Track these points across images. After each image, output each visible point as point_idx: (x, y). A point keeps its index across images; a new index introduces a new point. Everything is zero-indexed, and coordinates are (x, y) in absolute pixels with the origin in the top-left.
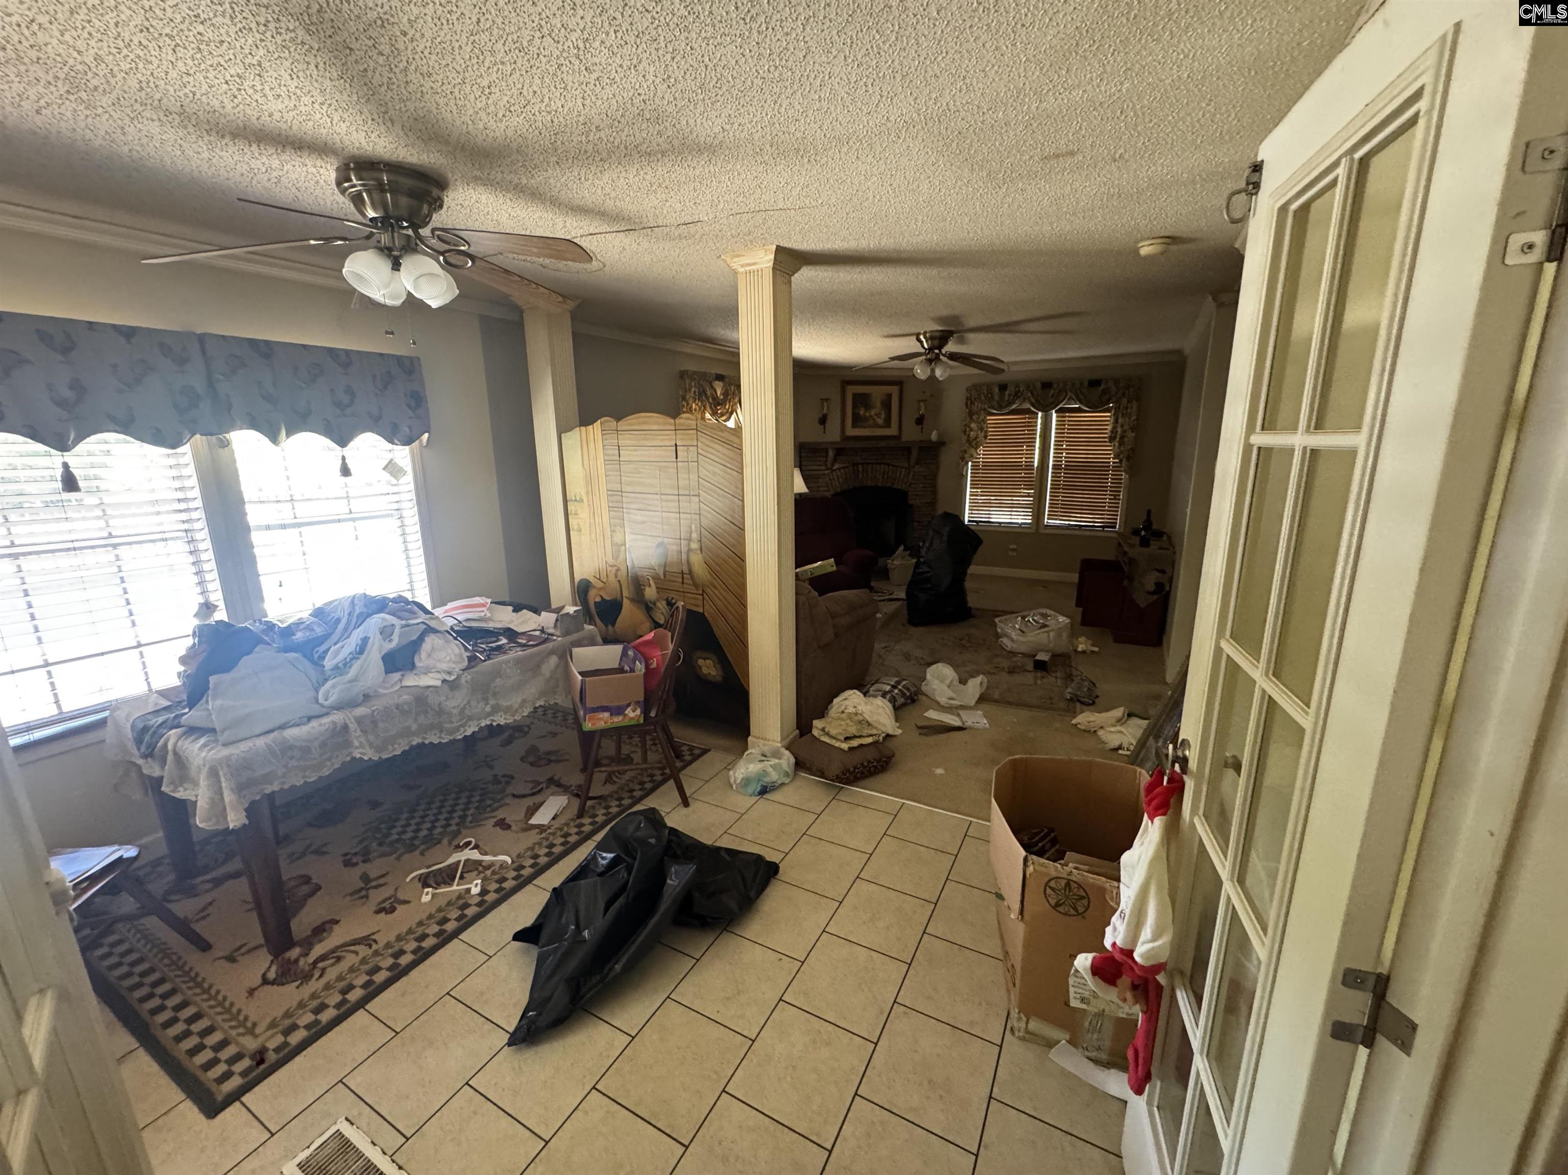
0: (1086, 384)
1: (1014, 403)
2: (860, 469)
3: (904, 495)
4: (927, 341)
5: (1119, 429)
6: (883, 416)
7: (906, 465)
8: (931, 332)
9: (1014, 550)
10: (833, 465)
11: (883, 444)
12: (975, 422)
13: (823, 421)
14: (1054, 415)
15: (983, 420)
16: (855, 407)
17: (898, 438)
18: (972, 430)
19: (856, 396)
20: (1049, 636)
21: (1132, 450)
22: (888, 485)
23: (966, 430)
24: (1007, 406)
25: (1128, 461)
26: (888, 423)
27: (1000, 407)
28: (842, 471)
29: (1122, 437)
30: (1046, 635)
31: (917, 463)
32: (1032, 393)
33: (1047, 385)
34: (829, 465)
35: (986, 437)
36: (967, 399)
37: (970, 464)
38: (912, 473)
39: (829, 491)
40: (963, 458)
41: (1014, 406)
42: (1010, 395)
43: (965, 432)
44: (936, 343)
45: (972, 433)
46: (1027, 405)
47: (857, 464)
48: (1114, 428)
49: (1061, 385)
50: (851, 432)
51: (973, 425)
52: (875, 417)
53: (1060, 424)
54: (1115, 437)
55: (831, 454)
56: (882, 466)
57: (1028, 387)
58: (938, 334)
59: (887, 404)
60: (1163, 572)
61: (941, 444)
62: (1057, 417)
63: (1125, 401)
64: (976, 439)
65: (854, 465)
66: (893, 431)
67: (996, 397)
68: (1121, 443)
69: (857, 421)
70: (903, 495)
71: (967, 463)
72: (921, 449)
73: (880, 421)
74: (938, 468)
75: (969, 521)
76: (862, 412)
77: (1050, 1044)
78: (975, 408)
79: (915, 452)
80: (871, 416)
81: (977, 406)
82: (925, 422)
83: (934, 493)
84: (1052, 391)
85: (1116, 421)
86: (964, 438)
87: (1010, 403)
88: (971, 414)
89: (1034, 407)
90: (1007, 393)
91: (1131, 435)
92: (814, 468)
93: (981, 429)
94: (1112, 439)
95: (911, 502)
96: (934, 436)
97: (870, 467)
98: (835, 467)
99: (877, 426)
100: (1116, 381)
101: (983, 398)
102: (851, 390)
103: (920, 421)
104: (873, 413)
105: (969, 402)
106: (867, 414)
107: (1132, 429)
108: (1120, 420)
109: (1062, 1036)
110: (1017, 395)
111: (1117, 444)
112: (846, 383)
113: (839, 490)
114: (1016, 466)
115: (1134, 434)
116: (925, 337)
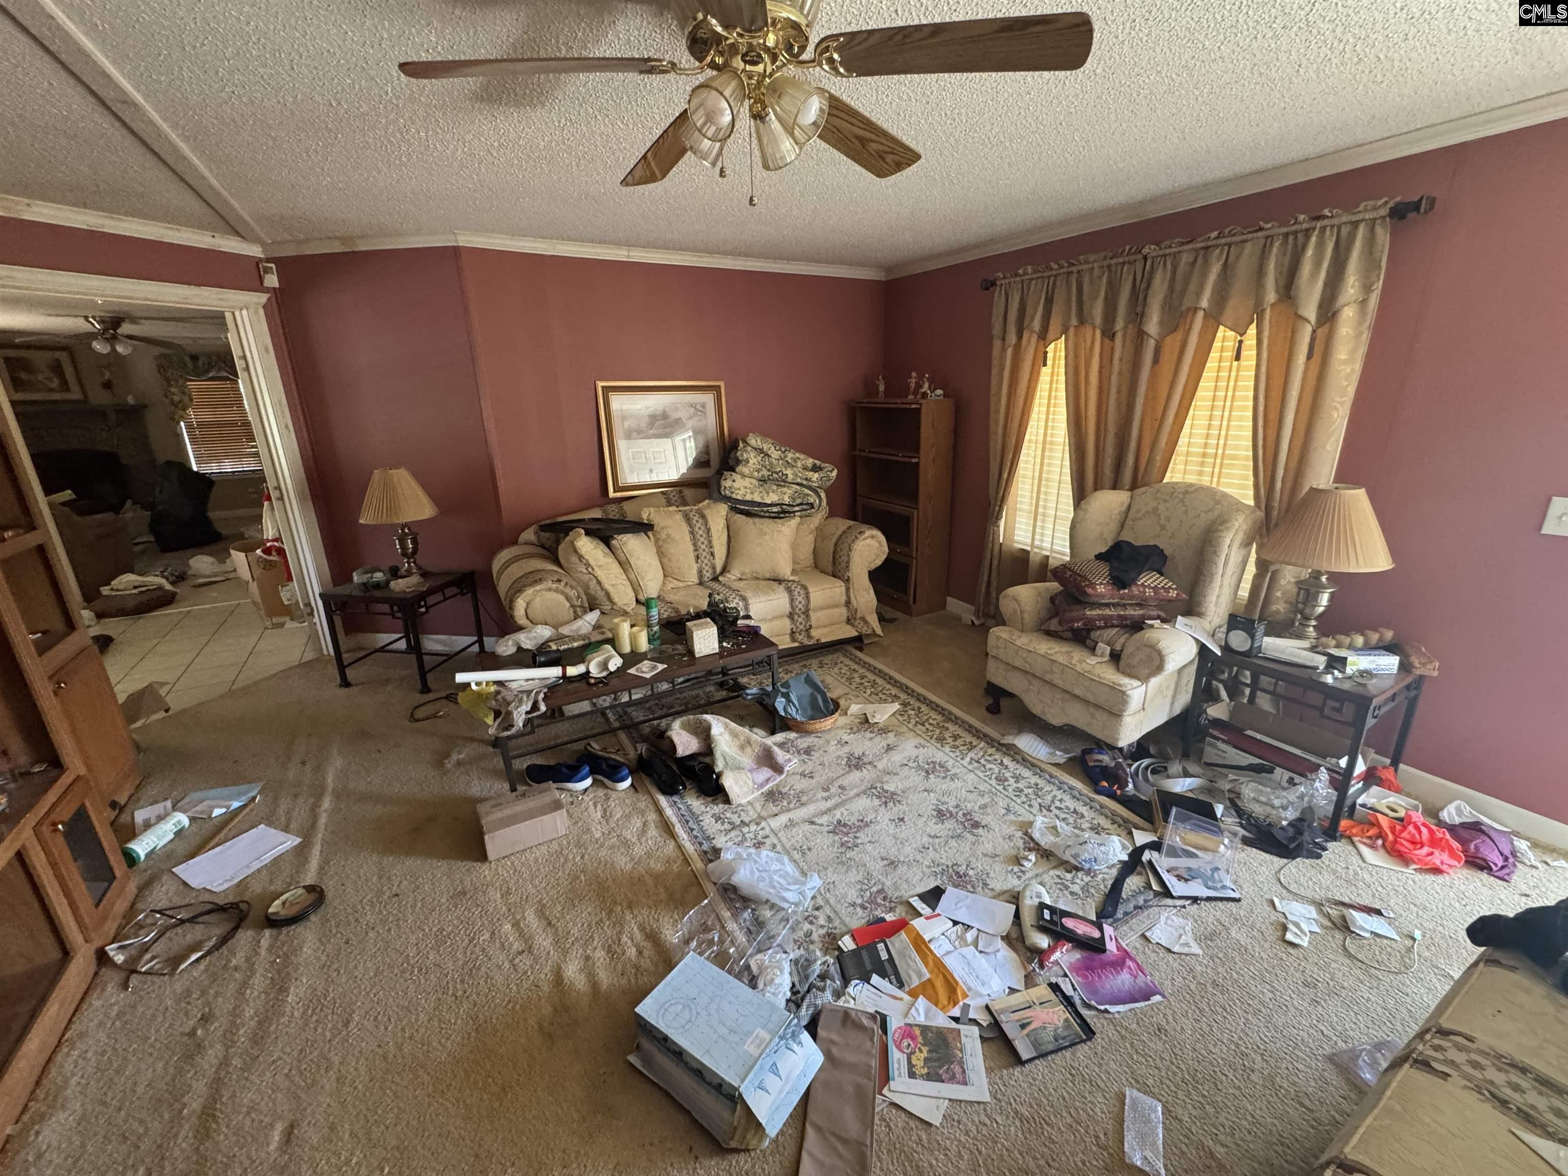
1: (211, 372)
3: (113, 456)
4: (98, 323)
6: (56, 380)
7: (105, 428)
12: (175, 387)
15: (183, 386)
16: (11, 370)
17: (84, 402)
18: (173, 394)
23: (166, 394)
24: (204, 374)
27: (197, 375)
31: (118, 426)
35: (191, 400)
36: (158, 367)
37: (182, 424)
38: (115, 436)
40: (173, 419)
41: (211, 375)
42: (204, 365)
43: (166, 396)
45: (175, 397)
46: (225, 374)
51: (173, 390)
57: (220, 358)
59: (58, 369)
61: (142, 407)
64: (181, 402)
66: (75, 395)
67: (190, 366)
70: (111, 458)
71: (179, 424)
72: (118, 412)
74: (145, 430)
75: (199, 471)
77: (282, 625)
78: (170, 375)
79: (112, 415)
81: (172, 373)
82: (114, 386)
86: (167, 401)
87: (207, 371)
88: (168, 381)
89: (233, 375)
90: (200, 363)
93: (184, 393)
95: (124, 461)
96: (131, 401)
99: (50, 390)
101: (176, 367)
103: (107, 385)
105: (162, 370)
109: (287, 619)
110: (211, 365)
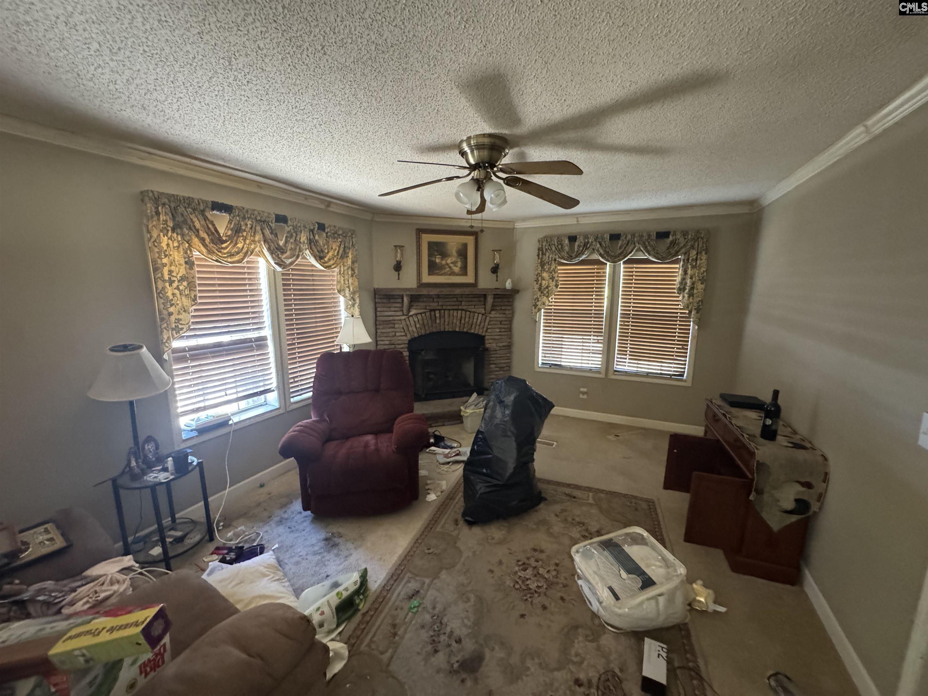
0: (654, 236)
1: (583, 254)
2: (437, 315)
3: (481, 339)
4: (472, 152)
5: (689, 281)
6: (459, 264)
7: (483, 311)
8: (477, 136)
9: (584, 393)
10: (409, 311)
11: (458, 291)
12: (547, 272)
13: (398, 267)
14: (622, 266)
15: (554, 270)
16: (430, 255)
17: (474, 285)
18: (543, 279)
19: (432, 246)
20: (657, 603)
21: (702, 301)
22: (465, 330)
23: (538, 278)
24: (577, 256)
25: (697, 313)
26: (464, 271)
27: (570, 258)
28: (419, 317)
29: (692, 288)
30: (653, 602)
31: (492, 310)
32: (600, 244)
33: (615, 237)
34: (405, 312)
35: (557, 286)
36: (539, 249)
37: (543, 310)
38: (488, 318)
39: (406, 335)
40: (535, 306)
41: (584, 257)
42: (579, 246)
43: (537, 281)
44: (485, 153)
45: (544, 282)
46: (596, 256)
47: (434, 310)
48: (683, 279)
49: (629, 237)
50: (427, 279)
51: (545, 275)
52: (452, 265)
53: (629, 276)
54: (684, 289)
55: (406, 300)
56: (460, 312)
57: (596, 239)
58: (486, 140)
59: (463, 253)
60: (808, 485)
61: (515, 291)
62: (625, 268)
63: (693, 253)
64: (547, 287)
65: (431, 310)
66: (469, 279)
67: (567, 248)
68: (691, 295)
69: (433, 268)
71: (539, 310)
72: (496, 296)
73: (456, 269)
74: (513, 314)
75: (543, 364)
76: (438, 261)
78: (546, 258)
79: (490, 300)
80: (447, 264)
81: (549, 256)
82: (499, 270)
83: (510, 337)
84: (620, 243)
85: (685, 272)
86: (537, 287)
87: (578, 255)
88: (542, 264)
89: (603, 257)
90: (577, 244)
91: (700, 287)
92: (387, 314)
93: (553, 278)
94: (681, 290)
95: (488, 346)
96: (508, 285)
97: (446, 312)
98: (411, 313)
99: (453, 274)
100: (685, 234)
101: (554, 248)
102: (426, 238)
103: (495, 270)
104: (449, 261)
105: (541, 251)
106: (444, 262)
107: (703, 281)
108: (689, 272)
110: (586, 246)
111: (686, 296)
112: (420, 231)
113: (416, 335)
114: (587, 314)
115: (703, 286)
116: (469, 145)
